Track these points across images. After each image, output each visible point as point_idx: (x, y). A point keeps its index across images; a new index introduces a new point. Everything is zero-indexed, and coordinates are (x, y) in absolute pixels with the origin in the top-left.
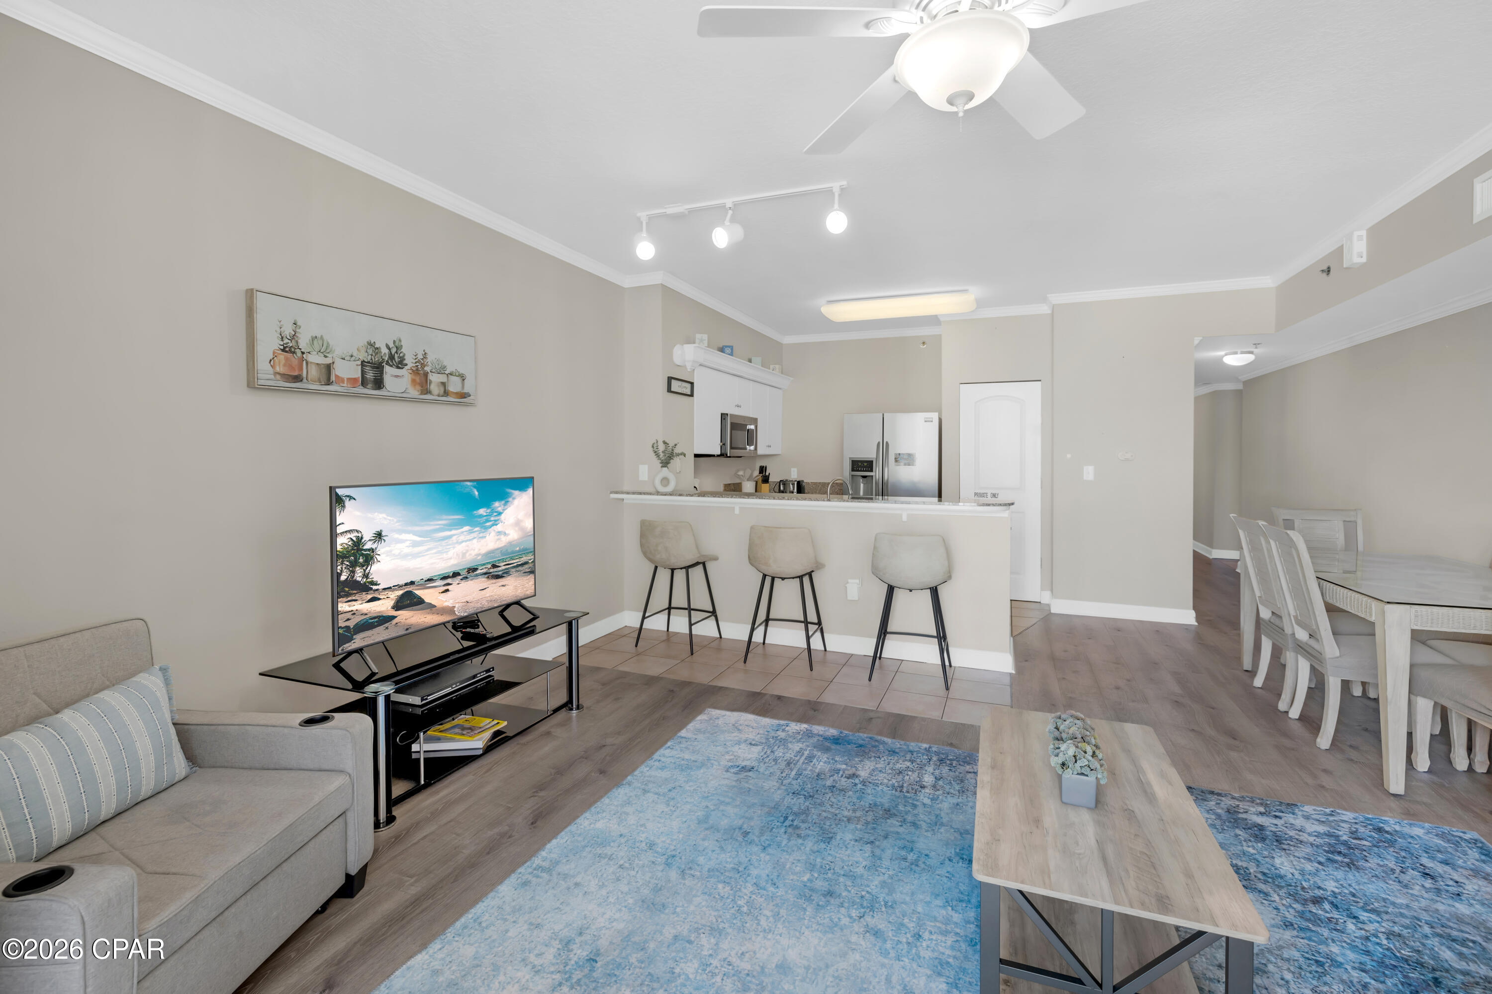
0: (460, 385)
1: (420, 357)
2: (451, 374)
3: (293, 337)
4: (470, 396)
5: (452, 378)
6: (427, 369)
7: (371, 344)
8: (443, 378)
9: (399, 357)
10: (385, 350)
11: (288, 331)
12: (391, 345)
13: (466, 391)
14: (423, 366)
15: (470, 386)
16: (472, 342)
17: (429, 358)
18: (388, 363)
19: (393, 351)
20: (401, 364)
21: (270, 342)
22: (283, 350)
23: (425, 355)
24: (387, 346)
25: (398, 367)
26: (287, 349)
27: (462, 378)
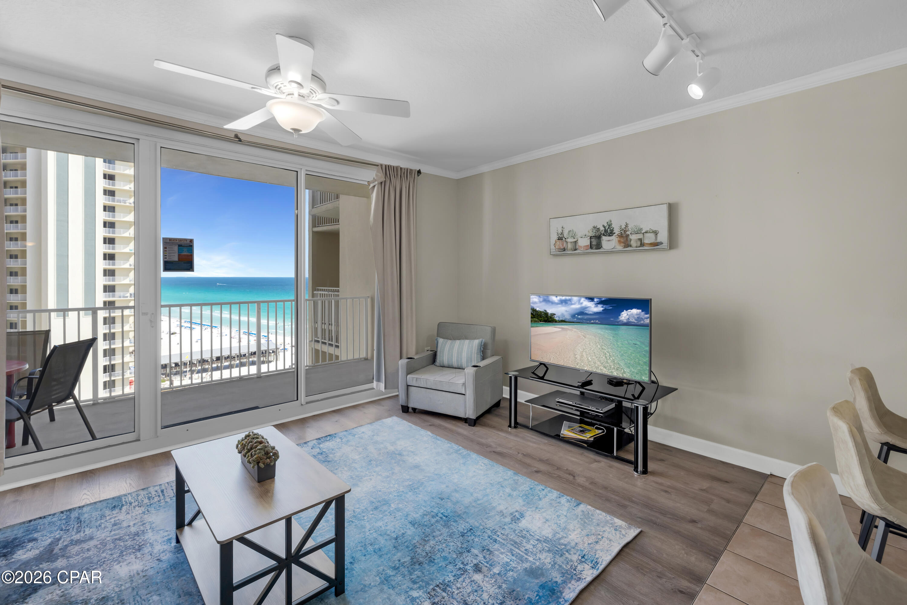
0: (654, 238)
1: (623, 227)
2: (646, 232)
3: (562, 233)
5: (648, 235)
6: (628, 233)
7: (594, 227)
8: (640, 236)
9: (610, 230)
10: (602, 229)
11: (560, 231)
12: (606, 225)
13: (658, 241)
14: (625, 231)
15: (663, 237)
16: (665, 208)
17: (630, 227)
18: (604, 235)
19: (607, 228)
20: (611, 233)
21: (554, 237)
22: (558, 239)
23: (627, 225)
24: (604, 226)
25: (610, 236)
26: (560, 239)
27: (656, 233)
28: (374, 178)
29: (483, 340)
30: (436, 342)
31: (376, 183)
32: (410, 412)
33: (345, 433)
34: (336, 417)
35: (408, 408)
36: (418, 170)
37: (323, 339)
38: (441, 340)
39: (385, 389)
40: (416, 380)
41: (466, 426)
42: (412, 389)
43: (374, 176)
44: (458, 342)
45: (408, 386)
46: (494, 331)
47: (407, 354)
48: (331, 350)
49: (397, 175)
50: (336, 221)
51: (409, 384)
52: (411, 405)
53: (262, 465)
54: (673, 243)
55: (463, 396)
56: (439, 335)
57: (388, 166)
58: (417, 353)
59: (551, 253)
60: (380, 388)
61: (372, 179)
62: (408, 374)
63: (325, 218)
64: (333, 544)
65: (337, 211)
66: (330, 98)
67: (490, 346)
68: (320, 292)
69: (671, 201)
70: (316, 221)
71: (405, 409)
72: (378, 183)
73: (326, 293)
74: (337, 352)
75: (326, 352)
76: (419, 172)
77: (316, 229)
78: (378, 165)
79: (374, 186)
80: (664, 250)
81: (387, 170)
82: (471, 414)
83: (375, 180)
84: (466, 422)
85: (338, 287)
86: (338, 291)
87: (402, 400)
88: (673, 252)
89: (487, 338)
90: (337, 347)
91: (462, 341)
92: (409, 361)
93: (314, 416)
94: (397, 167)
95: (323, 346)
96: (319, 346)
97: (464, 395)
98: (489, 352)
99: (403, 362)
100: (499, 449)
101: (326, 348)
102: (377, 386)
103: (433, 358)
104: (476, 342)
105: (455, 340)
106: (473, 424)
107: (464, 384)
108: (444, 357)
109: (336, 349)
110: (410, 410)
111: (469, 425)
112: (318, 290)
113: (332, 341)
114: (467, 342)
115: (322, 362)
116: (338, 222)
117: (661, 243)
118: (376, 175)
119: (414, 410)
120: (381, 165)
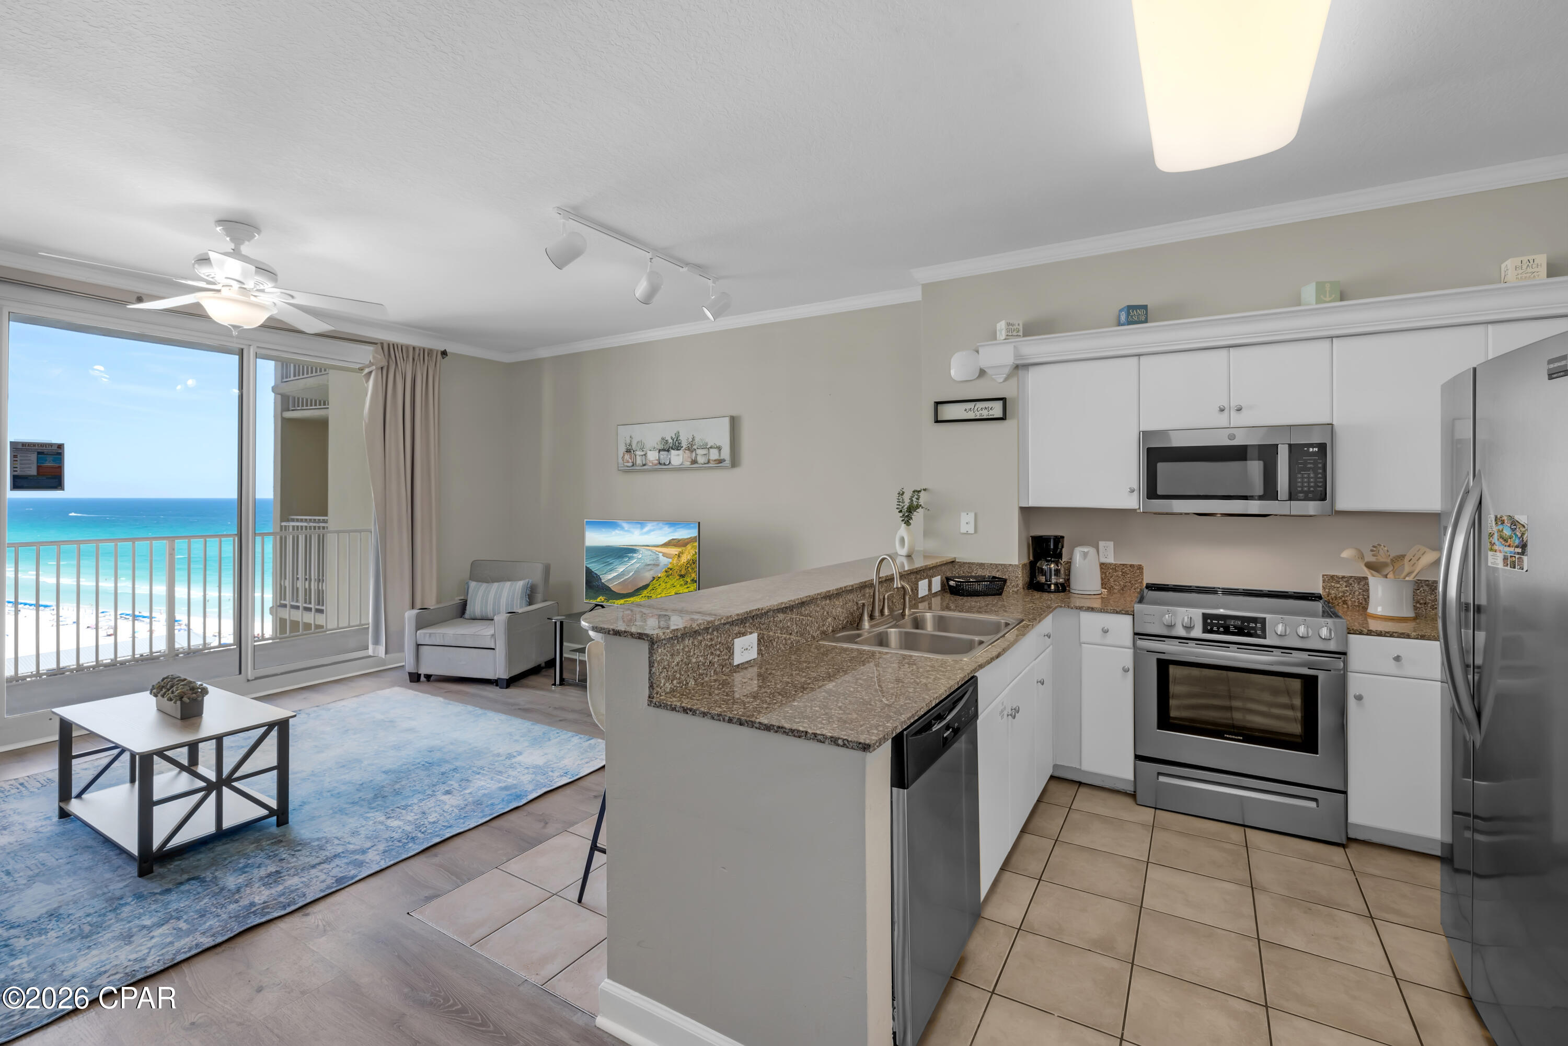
0: (718, 454)
1: (691, 440)
2: (711, 448)
3: (630, 445)
4: (725, 461)
5: (711, 450)
6: (695, 447)
7: (663, 439)
8: (705, 452)
9: (679, 443)
10: (670, 441)
11: (628, 442)
12: (674, 437)
13: (722, 458)
14: (692, 445)
15: (726, 454)
16: (726, 421)
17: (697, 440)
18: (672, 449)
19: (675, 439)
20: (678, 447)
21: (622, 449)
22: (627, 452)
23: (693, 439)
24: (672, 438)
25: (678, 450)
26: (628, 451)
27: (719, 448)
28: (370, 361)
29: (530, 581)
30: (466, 587)
31: (374, 367)
32: (423, 682)
33: (316, 708)
34: (306, 694)
35: (419, 675)
36: (443, 350)
37: (293, 601)
38: (473, 584)
39: (386, 653)
40: (430, 636)
41: (497, 689)
42: (423, 650)
43: (371, 358)
44: (496, 585)
45: (418, 645)
46: (547, 570)
47: (423, 602)
48: (309, 618)
49: (408, 357)
50: (324, 403)
51: (419, 643)
52: (423, 671)
53: (185, 699)
54: (735, 462)
55: (492, 650)
56: (472, 578)
57: (393, 345)
58: (438, 602)
59: (620, 468)
60: (378, 654)
61: (368, 363)
62: (418, 628)
63: (303, 399)
64: (275, 772)
65: (325, 389)
66: (282, 293)
67: (541, 589)
68: (292, 524)
69: (734, 414)
70: (285, 402)
71: (415, 678)
72: (377, 369)
73: (304, 524)
74: (320, 619)
75: (299, 622)
76: (444, 353)
77: (289, 415)
78: (376, 344)
79: (370, 372)
80: (726, 468)
81: (390, 350)
82: (502, 673)
83: (371, 364)
84: (497, 685)
85: (326, 515)
86: (325, 521)
87: (410, 667)
88: (736, 471)
89: (537, 577)
90: (320, 611)
91: (502, 583)
92: (419, 613)
93: (269, 695)
94: (407, 347)
95: (293, 611)
96: (285, 614)
97: (494, 649)
98: (539, 596)
99: (410, 615)
100: (527, 706)
101: (297, 615)
102: (374, 651)
103: (462, 610)
104: (520, 585)
105: (493, 582)
106: (505, 686)
107: (493, 636)
108: (475, 608)
109: (318, 615)
110: (422, 678)
111: (500, 688)
112: (288, 521)
113: (310, 603)
114: (508, 584)
115: (290, 632)
116: (328, 405)
117: (724, 460)
118: (374, 357)
119: (428, 677)
120: (382, 344)
